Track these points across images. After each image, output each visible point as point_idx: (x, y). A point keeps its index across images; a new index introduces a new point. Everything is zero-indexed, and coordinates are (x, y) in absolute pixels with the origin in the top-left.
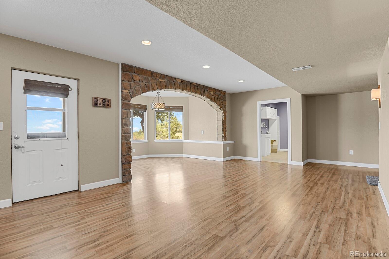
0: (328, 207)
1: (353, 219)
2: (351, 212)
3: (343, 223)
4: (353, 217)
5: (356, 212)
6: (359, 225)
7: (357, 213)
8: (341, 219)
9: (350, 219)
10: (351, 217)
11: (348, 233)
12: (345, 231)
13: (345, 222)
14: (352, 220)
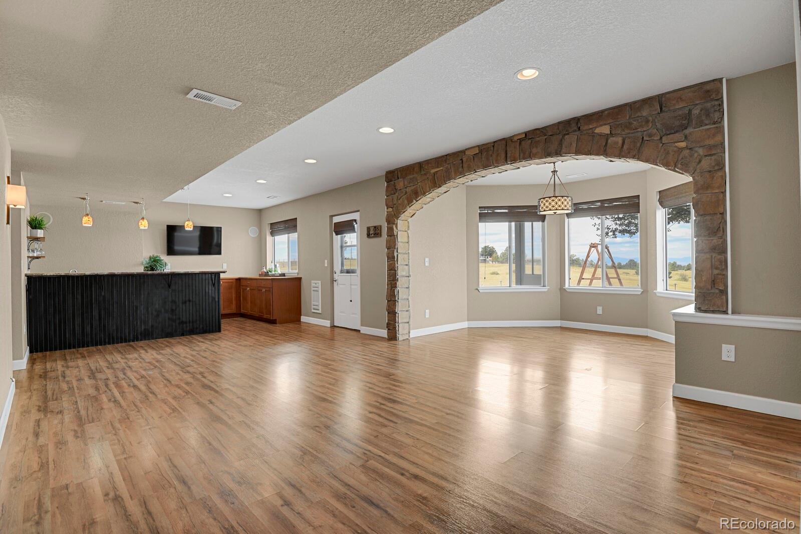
0: (126, 428)
1: (72, 430)
2: (78, 439)
3: (86, 419)
4: (72, 433)
5: (69, 444)
6: (59, 426)
7: (66, 443)
8: (91, 421)
9: (76, 428)
10: (75, 431)
11: (74, 411)
12: (79, 412)
13: (83, 419)
14: (73, 428)
